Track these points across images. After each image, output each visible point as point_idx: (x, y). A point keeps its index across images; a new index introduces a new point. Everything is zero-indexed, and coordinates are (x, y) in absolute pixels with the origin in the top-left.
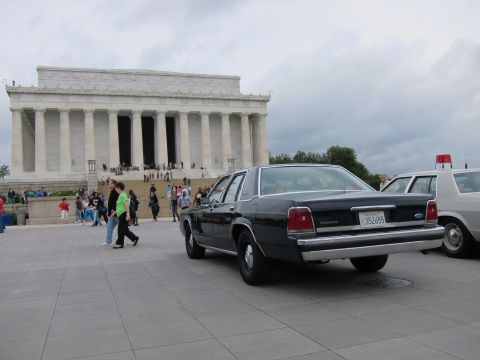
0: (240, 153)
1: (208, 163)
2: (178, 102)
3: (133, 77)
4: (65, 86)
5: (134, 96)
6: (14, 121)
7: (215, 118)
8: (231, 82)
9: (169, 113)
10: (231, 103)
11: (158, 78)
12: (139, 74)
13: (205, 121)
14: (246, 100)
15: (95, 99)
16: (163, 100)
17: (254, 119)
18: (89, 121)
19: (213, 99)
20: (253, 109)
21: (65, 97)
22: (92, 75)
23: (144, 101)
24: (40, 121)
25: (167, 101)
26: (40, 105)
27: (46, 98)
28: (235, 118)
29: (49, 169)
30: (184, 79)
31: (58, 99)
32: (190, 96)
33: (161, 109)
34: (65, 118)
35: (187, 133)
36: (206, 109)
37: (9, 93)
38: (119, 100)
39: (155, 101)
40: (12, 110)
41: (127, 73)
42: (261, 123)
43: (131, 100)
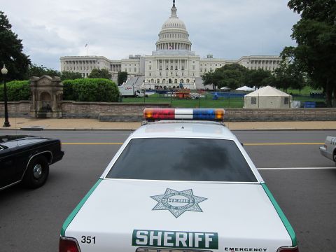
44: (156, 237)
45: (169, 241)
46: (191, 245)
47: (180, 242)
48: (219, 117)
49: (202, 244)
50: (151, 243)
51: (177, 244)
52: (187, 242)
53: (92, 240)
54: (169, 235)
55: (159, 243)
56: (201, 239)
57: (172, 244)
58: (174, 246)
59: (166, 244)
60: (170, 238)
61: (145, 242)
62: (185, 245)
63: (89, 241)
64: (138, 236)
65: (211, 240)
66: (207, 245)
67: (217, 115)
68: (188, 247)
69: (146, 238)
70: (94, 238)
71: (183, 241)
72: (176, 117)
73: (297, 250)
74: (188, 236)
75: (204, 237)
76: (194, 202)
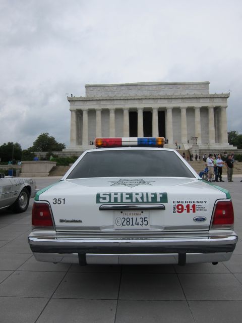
0: (208, 133)
1: (184, 139)
2: (166, 101)
3: (139, 87)
4: (99, 95)
5: (138, 99)
6: (72, 117)
7: (190, 110)
8: (203, 86)
9: (160, 108)
10: (201, 100)
11: (154, 87)
12: (143, 85)
13: (184, 112)
14: (212, 98)
15: (115, 102)
16: (156, 100)
17: (217, 110)
18: (112, 115)
19: (189, 98)
20: (217, 103)
21: (99, 102)
22: (115, 88)
23: (144, 101)
24: (85, 116)
25: (159, 101)
26: (85, 107)
27: (88, 103)
28: (204, 110)
30: (171, 87)
31: (95, 103)
32: (174, 97)
33: (155, 106)
34: (99, 114)
36: (184, 105)
37: (69, 101)
38: (129, 102)
39: (151, 101)
40: (71, 110)
41: (136, 85)
42: (223, 113)
43: (137, 102)
44: (116, 196)
45: (127, 198)
46: (145, 200)
47: (136, 199)
48: (160, 143)
49: (154, 199)
50: (112, 200)
51: (134, 200)
52: (142, 198)
53: (63, 201)
54: (127, 194)
55: (119, 200)
56: (153, 196)
57: (130, 201)
58: (132, 202)
59: (124, 200)
60: (128, 196)
61: (107, 200)
62: (140, 200)
63: (59, 202)
64: (101, 196)
65: (161, 196)
66: (158, 200)
67: (158, 141)
68: (143, 202)
69: (108, 197)
70: (64, 200)
71: (139, 197)
72: (123, 144)
73: (231, 202)
74: (143, 194)
75: (155, 195)
76: (145, 182)
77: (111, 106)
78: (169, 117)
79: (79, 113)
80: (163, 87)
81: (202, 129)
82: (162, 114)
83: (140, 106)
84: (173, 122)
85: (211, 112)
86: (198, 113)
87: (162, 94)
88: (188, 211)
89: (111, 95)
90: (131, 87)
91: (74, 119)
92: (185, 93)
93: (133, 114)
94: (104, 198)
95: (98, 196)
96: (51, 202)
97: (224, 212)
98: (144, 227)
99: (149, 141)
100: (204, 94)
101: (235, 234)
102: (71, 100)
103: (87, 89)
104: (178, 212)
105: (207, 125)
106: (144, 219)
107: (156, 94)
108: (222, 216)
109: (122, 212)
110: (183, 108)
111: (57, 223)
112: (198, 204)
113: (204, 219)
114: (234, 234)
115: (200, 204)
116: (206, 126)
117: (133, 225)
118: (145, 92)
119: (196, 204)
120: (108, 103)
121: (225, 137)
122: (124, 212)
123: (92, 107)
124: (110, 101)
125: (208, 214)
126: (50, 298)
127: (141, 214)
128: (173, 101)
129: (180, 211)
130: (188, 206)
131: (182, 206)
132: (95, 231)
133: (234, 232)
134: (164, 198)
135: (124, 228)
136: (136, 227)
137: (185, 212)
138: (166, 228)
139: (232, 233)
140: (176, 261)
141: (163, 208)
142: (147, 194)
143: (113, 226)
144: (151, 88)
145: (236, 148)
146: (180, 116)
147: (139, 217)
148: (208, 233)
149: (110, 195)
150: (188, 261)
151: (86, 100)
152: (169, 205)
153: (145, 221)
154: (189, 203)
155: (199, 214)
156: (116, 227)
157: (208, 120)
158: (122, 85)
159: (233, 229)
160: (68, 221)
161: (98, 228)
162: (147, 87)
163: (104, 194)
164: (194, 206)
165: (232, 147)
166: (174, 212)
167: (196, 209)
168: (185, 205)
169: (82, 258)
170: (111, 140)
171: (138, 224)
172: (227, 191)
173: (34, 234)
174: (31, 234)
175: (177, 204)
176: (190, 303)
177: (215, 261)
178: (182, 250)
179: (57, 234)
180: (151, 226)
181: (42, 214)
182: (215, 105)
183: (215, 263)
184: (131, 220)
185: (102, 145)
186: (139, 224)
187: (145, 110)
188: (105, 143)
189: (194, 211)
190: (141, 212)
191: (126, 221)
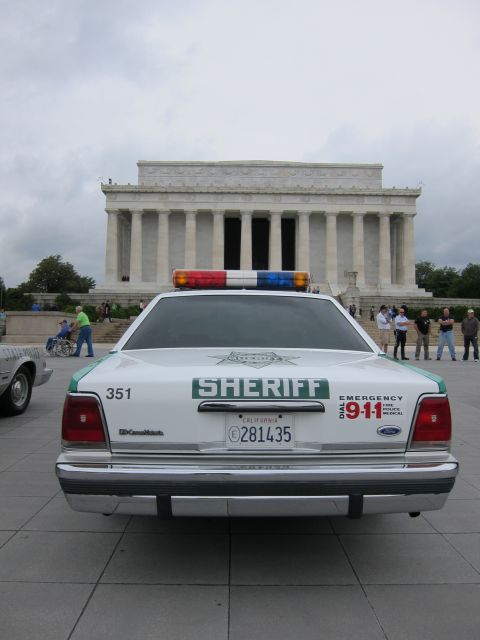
0: (377, 264)
1: (332, 275)
2: (297, 199)
3: (245, 170)
4: (164, 183)
5: (243, 193)
6: (109, 224)
7: (345, 219)
8: (370, 172)
9: (285, 213)
10: (366, 200)
11: (276, 171)
12: (253, 166)
13: (332, 223)
14: (387, 196)
15: (198, 198)
16: (278, 197)
17: (397, 220)
18: (191, 223)
19: (343, 195)
20: (396, 207)
21: (165, 196)
22: (197, 170)
23: (255, 198)
24: (137, 224)
25: (284, 199)
26: (138, 205)
27: (143, 198)
28: (372, 219)
29: (145, 278)
30: (308, 171)
31: (156, 198)
32: (313, 191)
33: (276, 208)
34: (163, 220)
35: (308, 238)
36: (332, 208)
37: (105, 192)
38: (226, 198)
39: (270, 199)
40: (108, 211)
41: (239, 166)
42: (407, 226)
43: (240, 199)
44: (230, 385)
45: (252, 389)
46: (287, 393)
47: (270, 390)
48: (300, 283)
49: (304, 391)
50: (224, 393)
51: (266, 393)
52: (281, 389)
53: (125, 394)
54: (251, 381)
55: (237, 393)
56: (301, 385)
57: (257, 394)
58: (261, 396)
59: (247, 393)
60: (254, 385)
61: (214, 392)
62: (277, 394)
63: (119, 395)
64: (202, 384)
65: (318, 385)
66: (312, 393)
67: (297, 279)
68: (283, 397)
69: (214, 387)
70: (129, 390)
71: (275, 388)
72: (229, 282)
73: (446, 398)
74: (282, 382)
75: (306, 383)
76: (280, 359)
77: (190, 206)
78: (303, 231)
79: (125, 217)
80: (293, 171)
81: (366, 257)
82: (289, 224)
83: (247, 207)
84: (311, 241)
85: (385, 224)
86: (359, 225)
87: (291, 183)
88: (368, 416)
89: (189, 183)
90: (229, 170)
91: (115, 229)
92: (335, 184)
93: (232, 224)
94: (208, 389)
95: (196, 385)
96: (103, 394)
97: (434, 418)
98: (284, 445)
99: (279, 279)
100: (373, 188)
101: (454, 460)
102: (109, 191)
103: (141, 171)
104: (349, 416)
105: (376, 248)
106: (284, 431)
107: (278, 185)
108: (430, 425)
109: (241, 417)
110: (332, 214)
111: (114, 436)
112: (387, 402)
113: (396, 431)
114: (452, 458)
115: (390, 402)
116: (373, 250)
117: (261, 441)
118: (257, 181)
119: (383, 402)
120: (183, 199)
121: (410, 274)
122: (246, 416)
123: (150, 206)
124: (186, 195)
125: (405, 422)
126: (97, 584)
127: (279, 419)
128: (312, 200)
129: (352, 414)
130: (367, 406)
131: (357, 405)
132: (189, 453)
133: (450, 455)
134: (323, 389)
135: (244, 446)
136: (268, 445)
137: (362, 416)
138: (325, 447)
139: (447, 457)
140: (344, 510)
141: (321, 410)
142: (291, 382)
143: (223, 443)
144: (268, 173)
145: (430, 294)
146: (325, 229)
147: (273, 426)
148: (404, 457)
149: (219, 383)
150: (366, 509)
151: (139, 193)
152: (332, 404)
153: (285, 433)
154: (369, 401)
155: (387, 421)
156: (230, 445)
157: (378, 238)
158: (211, 165)
159: (448, 450)
160: (135, 433)
161: (195, 446)
162: (260, 171)
163: (206, 381)
164: (378, 406)
165: (423, 293)
166: (342, 416)
167: (383, 411)
168: (362, 404)
169: (164, 503)
170: (206, 276)
171: (272, 440)
172: (439, 379)
173: (67, 458)
174: (61, 458)
175: (347, 402)
176: (367, 589)
177: (415, 510)
178: (356, 489)
179: (113, 457)
180: (297, 444)
181: (83, 418)
182: (393, 210)
183: (414, 514)
184: (258, 432)
185: (187, 283)
186: (275, 438)
187: (257, 216)
188: (193, 281)
189: (379, 416)
190: (277, 416)
191: (248, 434)
